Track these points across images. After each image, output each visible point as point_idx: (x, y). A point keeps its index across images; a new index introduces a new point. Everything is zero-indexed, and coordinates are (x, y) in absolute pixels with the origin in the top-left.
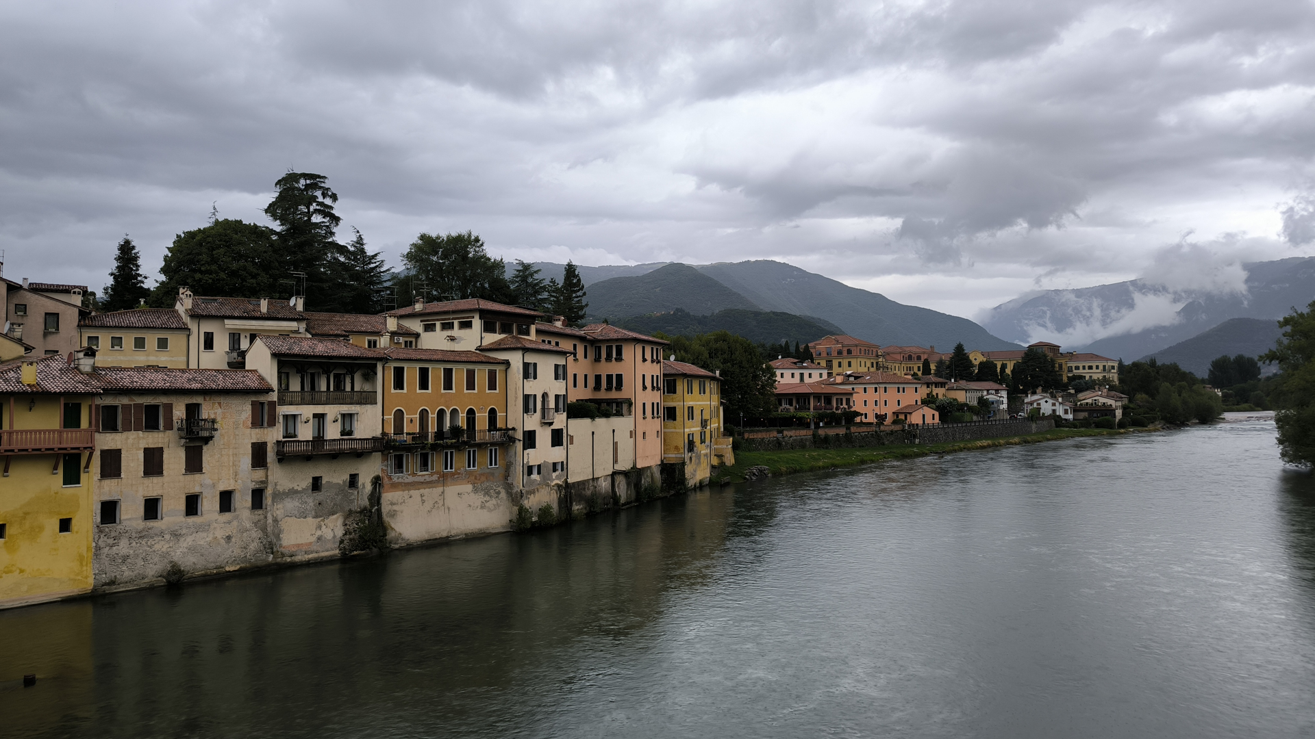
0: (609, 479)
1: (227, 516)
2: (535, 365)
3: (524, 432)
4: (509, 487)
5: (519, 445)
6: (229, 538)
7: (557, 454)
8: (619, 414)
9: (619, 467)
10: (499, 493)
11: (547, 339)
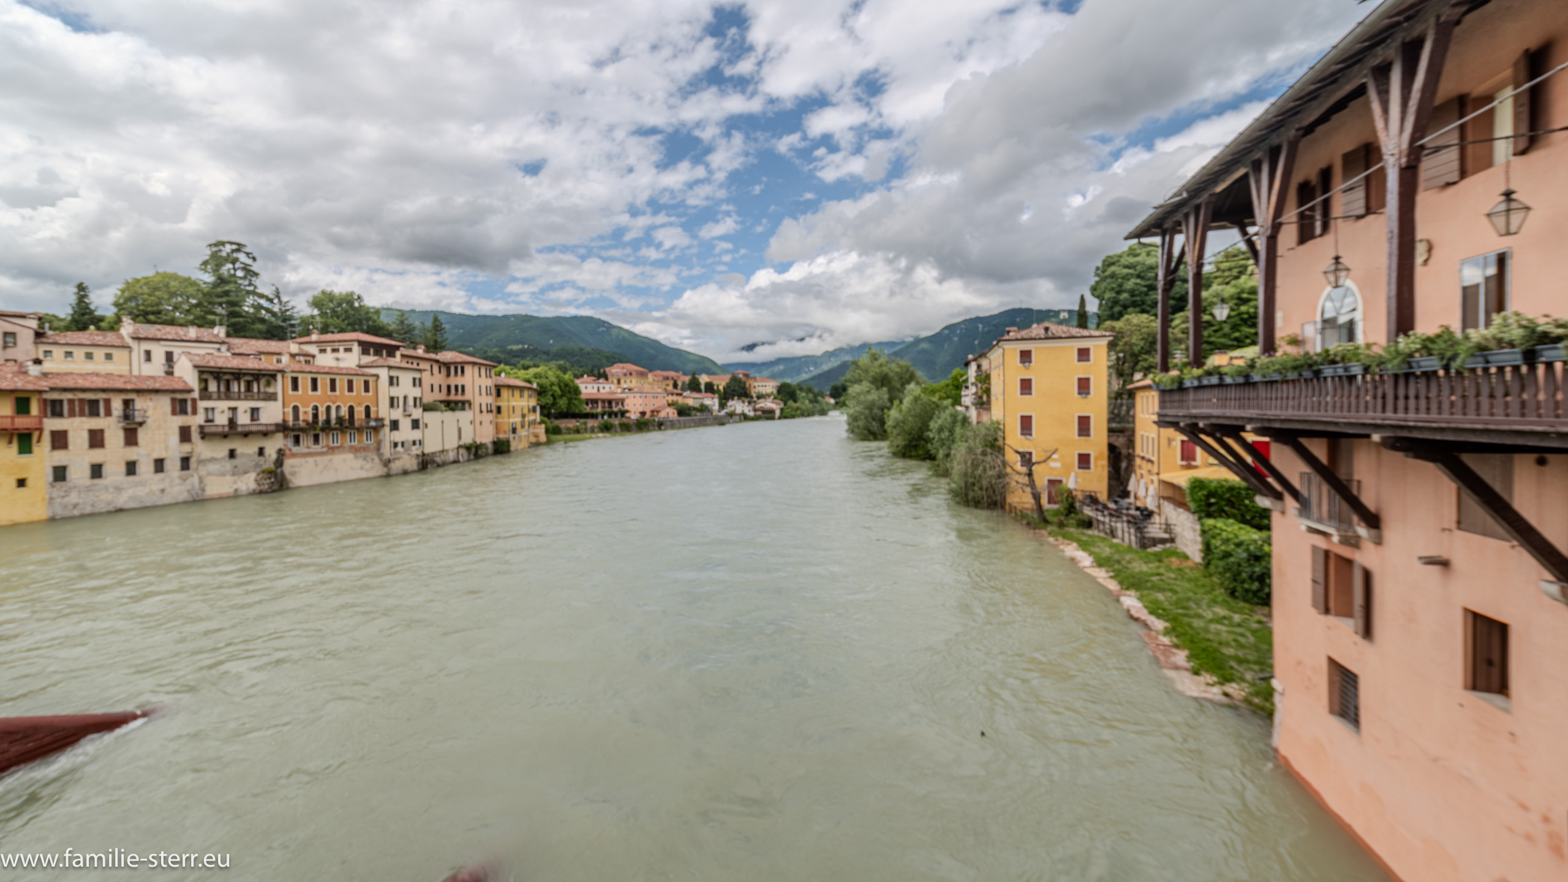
0: (456, 451)
1: (160, 475)
2: (398, 378)
3: (391, 421)
4: (380, 455)
5: (387, 429)
6: (163, 491)
7: (416, 435)
8: (463, 409)
9: (462, 443)
10: (373, 460)
11: (410, 361)
